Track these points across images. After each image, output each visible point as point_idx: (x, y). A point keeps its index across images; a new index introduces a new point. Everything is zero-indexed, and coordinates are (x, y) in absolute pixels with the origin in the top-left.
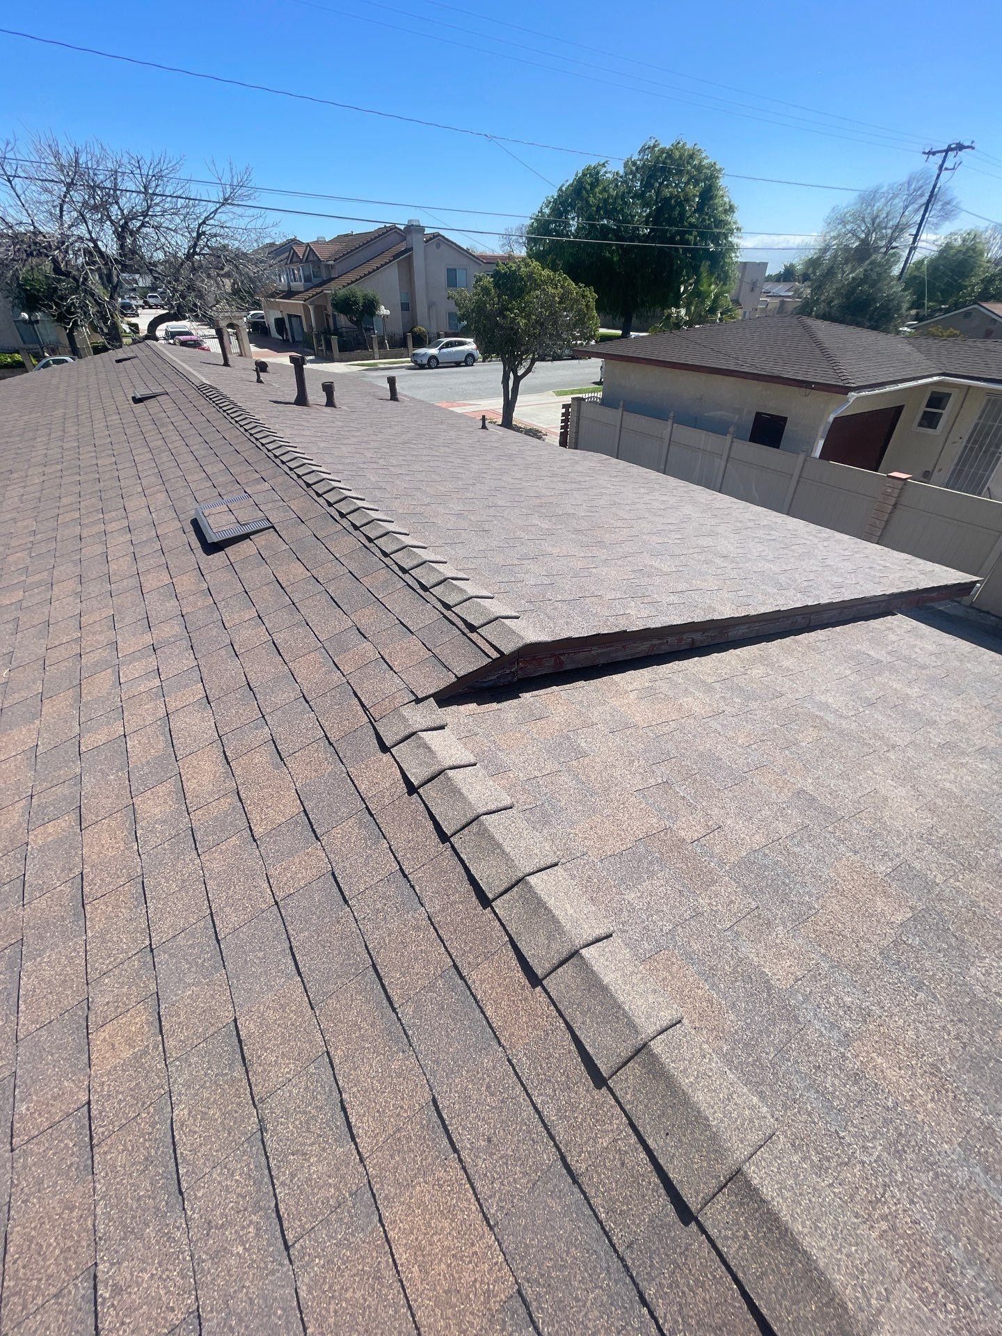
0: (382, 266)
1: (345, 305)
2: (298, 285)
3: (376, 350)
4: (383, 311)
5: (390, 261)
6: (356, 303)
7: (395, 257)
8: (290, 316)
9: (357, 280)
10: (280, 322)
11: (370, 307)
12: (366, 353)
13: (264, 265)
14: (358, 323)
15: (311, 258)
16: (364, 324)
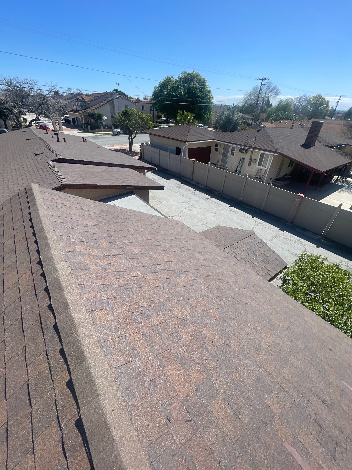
0: (104, 104)
2: (79, 108)
4: (105, 117)
5: (107, 103)
7: (109, 102)
8: (77, 118)
9: (97, 108)
10: (73, 120)
11: (100, 117)
12: (99, 130)
13: (68, 101)
14: (97, 121)
15: (83, 100)
16: (99, 121)
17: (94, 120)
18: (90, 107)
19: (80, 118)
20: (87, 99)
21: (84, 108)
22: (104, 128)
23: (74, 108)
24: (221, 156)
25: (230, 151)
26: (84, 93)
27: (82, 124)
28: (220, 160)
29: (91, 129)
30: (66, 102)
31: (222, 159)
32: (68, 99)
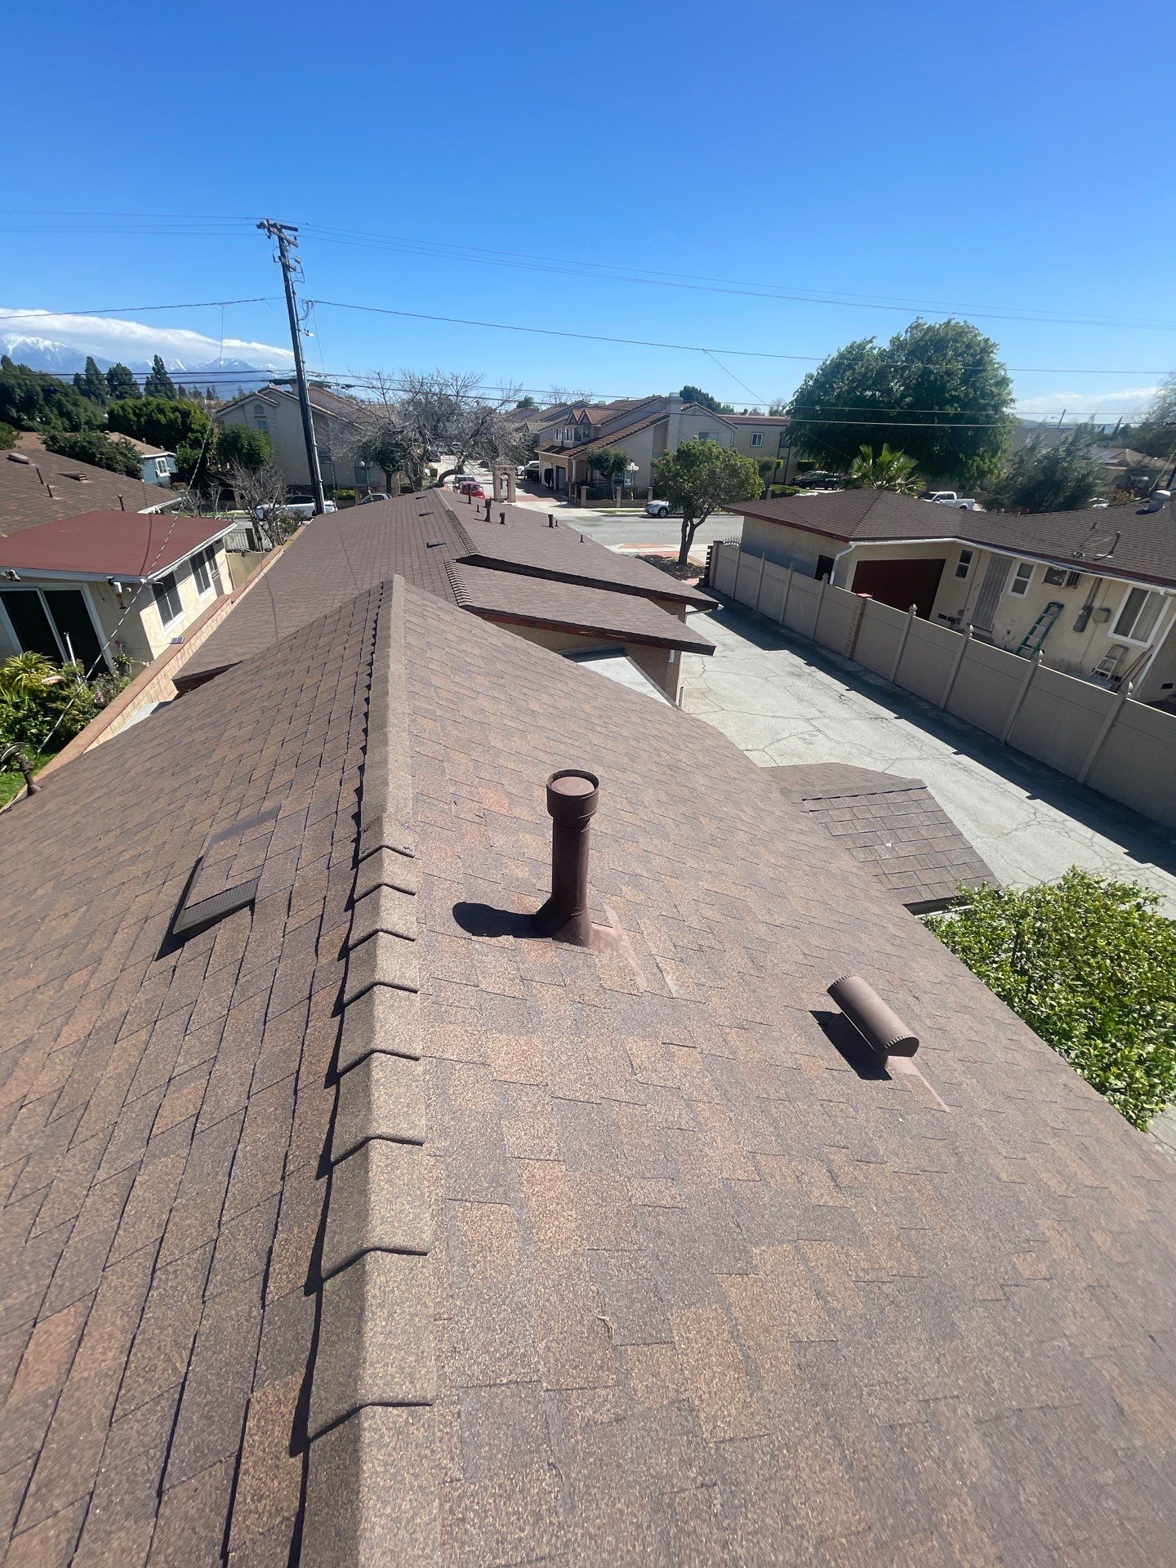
0: (640, 430)
1: (598, 462)
2: (569, 443)
3: (619, 500)
4: (633, 467)
5: (648, 426)
6: (607, 460)
7: (652, 423)
8: (558, 467)
10: (549, 472)
11: (620, 464)
12: (610, 501)
13: (547, 424)
14: (608, 477)
15: (585, 422)
16: (614, 477)
17: (602, 474)
18: (598, 439)
19: (566, 466)
20: (594, 417)
21: (584, 440)
22: (625, 495)
23: (558, 442)
24: (976, 594)
25: (1013, 577)
26: (594, 401)
27: (566, 485)
28: (972, 605)
29: (589, 498)
30: (539, 425)
31: (979, 604)
32: (548, 419)
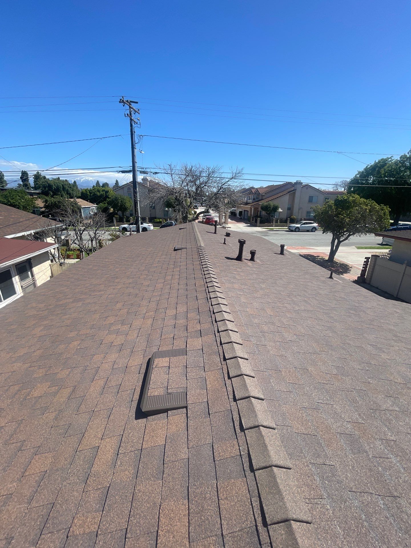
0: (283, 195)
1: (265, 208)
2: (250, 201)
3: (274, 223)
4: (280, 210)
5: (287, 194)
7: (289, 192)
8: (245, 211)
9: (272, 200)
10: (240, 213)
11: (275, 209)
12: (270, 224)
14: (269, 214)
16: (272, 214)
19: (249, 210)
21: (257, 200)
22: (277, 222)
27: (249, 217)
29: (260, 223)
